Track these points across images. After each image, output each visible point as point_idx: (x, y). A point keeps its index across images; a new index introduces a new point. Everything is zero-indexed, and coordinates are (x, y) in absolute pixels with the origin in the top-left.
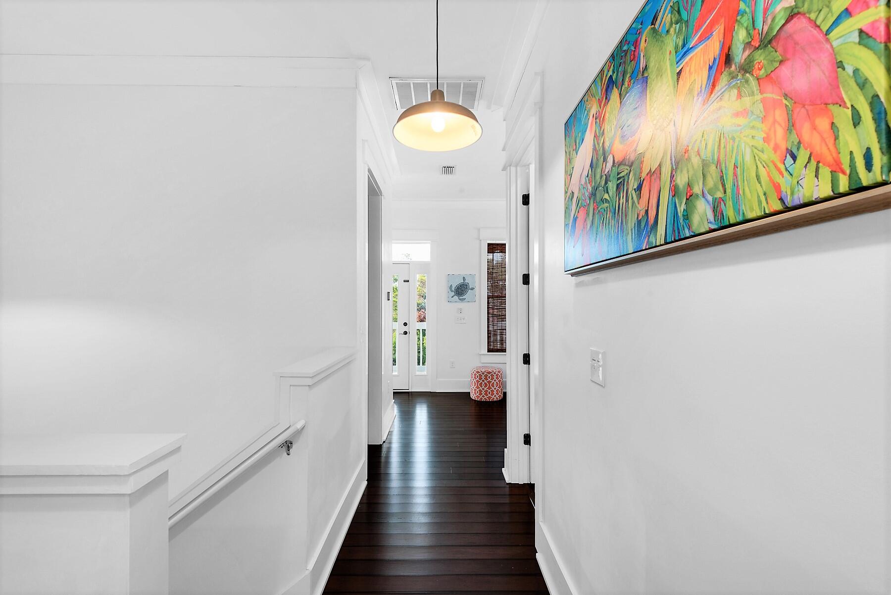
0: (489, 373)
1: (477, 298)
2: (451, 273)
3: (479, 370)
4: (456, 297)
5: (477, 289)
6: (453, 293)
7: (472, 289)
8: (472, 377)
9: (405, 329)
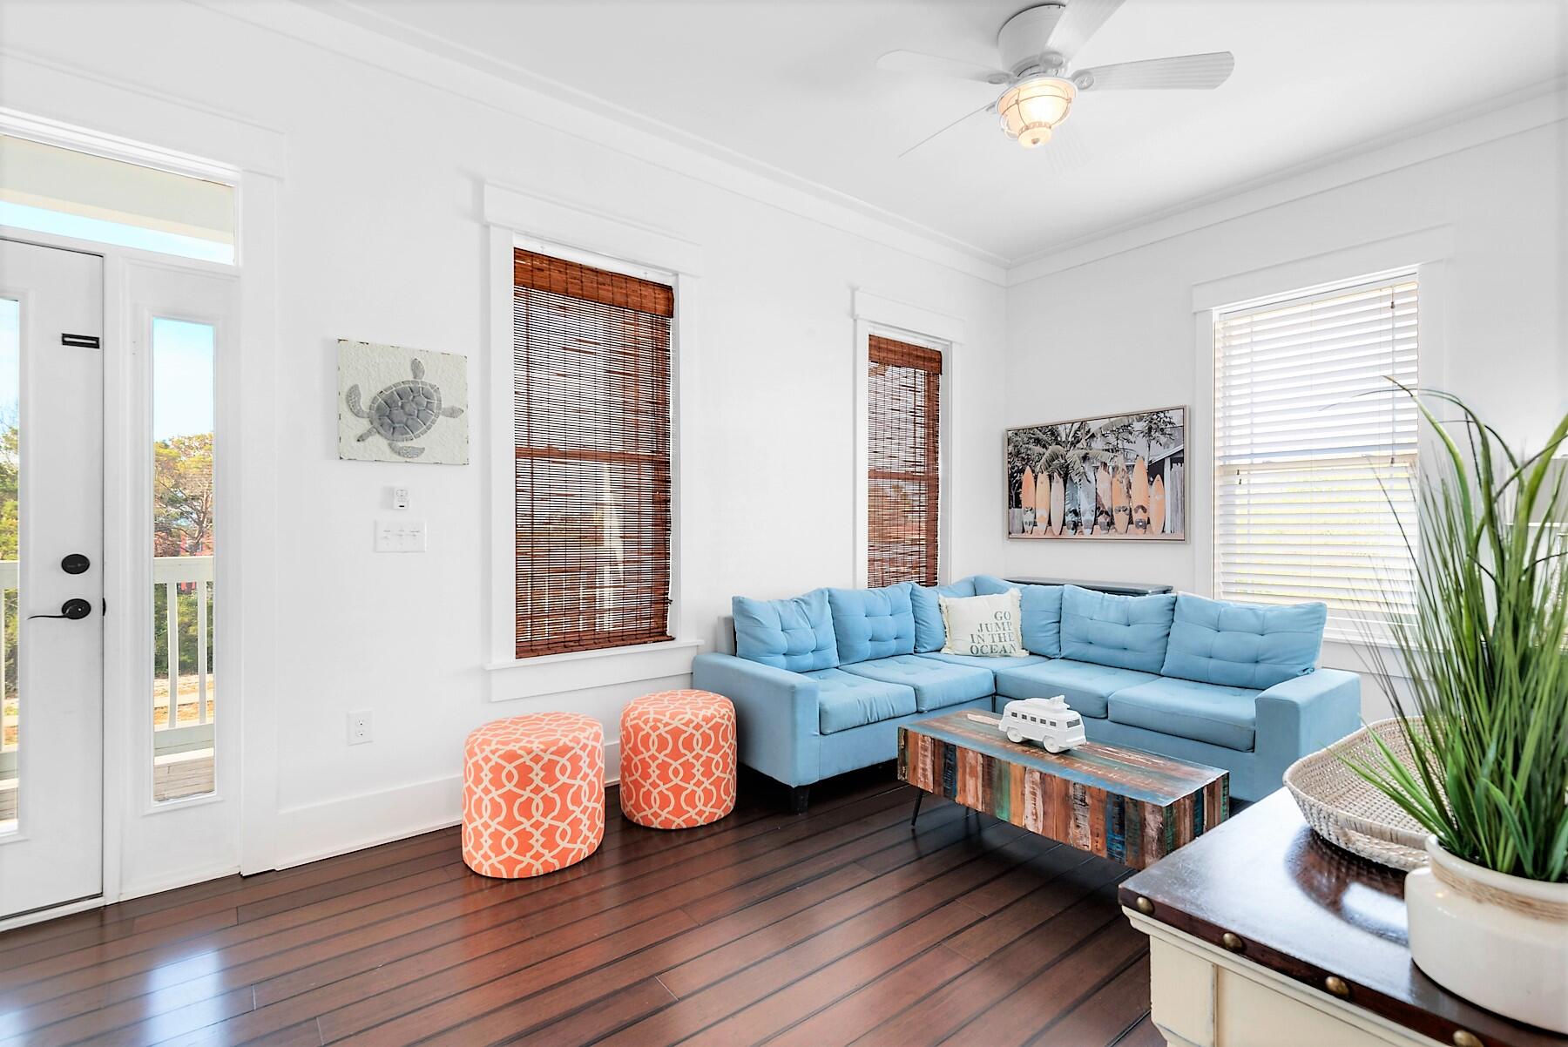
0: (562, 751)
1: (474, 451)
2: (354, 336)
3: (512, 747)
4: (378, 443)
5: (473, 415)
6: (364, 424)
7: (453, 413)
8: (478, 781)
9: (77, 587)
